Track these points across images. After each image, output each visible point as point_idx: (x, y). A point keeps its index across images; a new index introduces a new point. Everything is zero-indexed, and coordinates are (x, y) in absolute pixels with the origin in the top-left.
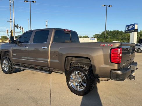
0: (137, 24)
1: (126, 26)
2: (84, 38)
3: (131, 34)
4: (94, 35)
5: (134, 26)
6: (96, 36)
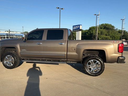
0: (81, 25)
1: (73, 26)
3: (77, 32)
5: (79, 26)
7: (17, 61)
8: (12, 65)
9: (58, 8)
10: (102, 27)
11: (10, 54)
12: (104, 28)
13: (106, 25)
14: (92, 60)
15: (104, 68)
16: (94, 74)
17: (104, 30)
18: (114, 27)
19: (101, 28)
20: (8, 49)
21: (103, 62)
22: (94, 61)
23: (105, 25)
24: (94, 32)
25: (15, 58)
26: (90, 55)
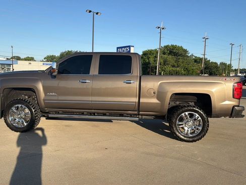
0: (133, 46)
1: (118, 48)
2: (30, 62)
4: (46, 56)
5: (130, 49)
6: (50, 59)
7: (37, 116)
8: (25, 124)
9: (90, 12)
10: (166, 51)
11: (22, 101)
12: (169, 54)
13: (174, 47)
14: (187, 113)
15: (208, 127)
16: (190, 137)
17: (170, 56)
18: (187, 51)
19: (164, 53)
20: (15, 92)
21: (206, 116)
22: (189, 114)
23: (172, 48)
24: (152, 60)
25: (33, 110)
26: (180, 104)
